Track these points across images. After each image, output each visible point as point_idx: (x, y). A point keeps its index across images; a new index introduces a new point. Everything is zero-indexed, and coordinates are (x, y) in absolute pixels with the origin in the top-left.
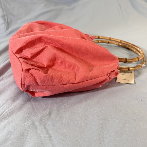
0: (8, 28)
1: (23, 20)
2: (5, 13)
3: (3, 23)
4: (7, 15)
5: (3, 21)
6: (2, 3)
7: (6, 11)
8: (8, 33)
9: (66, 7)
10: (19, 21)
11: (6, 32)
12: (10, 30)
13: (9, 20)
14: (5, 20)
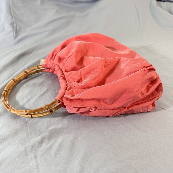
0: (16, 36)
1: (33, 27)
2: (14, 20)
3: (12, 31)
4: (16, 23)
5: (11, 29)
6: (11, 9)
7: (15, 18)
8: (17, 41)
9: (79, 14)
10: (28, 29)
11: (15, 40)
12: (19, 38)
13: (18, 28)
14: (13, 27)
